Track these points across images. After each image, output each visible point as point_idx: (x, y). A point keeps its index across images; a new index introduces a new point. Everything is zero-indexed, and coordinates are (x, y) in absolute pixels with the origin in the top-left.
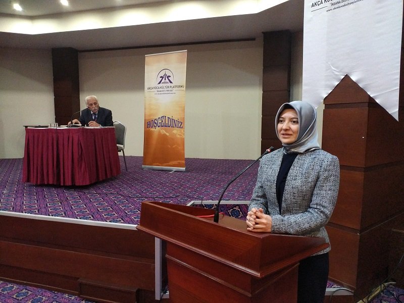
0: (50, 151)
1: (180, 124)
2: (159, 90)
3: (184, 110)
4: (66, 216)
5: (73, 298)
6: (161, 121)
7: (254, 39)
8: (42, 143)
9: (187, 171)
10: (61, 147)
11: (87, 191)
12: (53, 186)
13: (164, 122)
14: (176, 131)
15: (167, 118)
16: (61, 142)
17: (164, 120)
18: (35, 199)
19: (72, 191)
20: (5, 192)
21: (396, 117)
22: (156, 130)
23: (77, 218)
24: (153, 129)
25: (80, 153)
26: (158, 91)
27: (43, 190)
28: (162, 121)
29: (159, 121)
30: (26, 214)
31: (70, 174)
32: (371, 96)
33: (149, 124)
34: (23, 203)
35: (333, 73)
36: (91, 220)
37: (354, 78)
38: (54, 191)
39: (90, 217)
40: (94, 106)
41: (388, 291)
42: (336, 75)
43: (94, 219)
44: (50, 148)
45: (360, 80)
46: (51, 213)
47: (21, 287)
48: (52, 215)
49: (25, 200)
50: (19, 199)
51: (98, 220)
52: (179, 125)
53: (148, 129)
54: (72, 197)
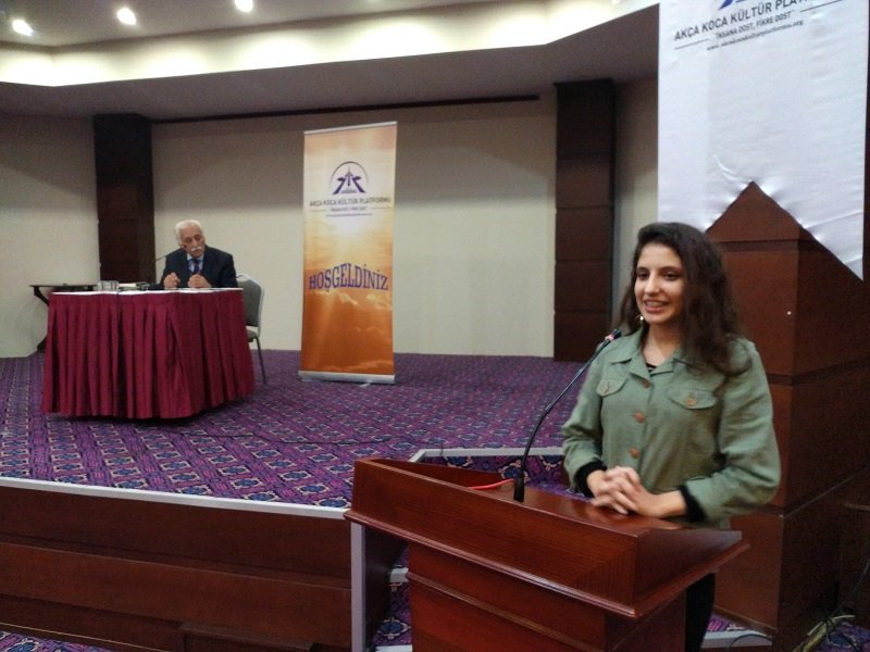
0: (104, 345)
1: (383, 281)
2: (335, 207)
3: (390, 251)
4: (150, 487)
6: (340, 275)
7: (534, 97)
8: (87, 327)
9: (398, 383)
10: (127, 334)
11: (186, 431)
12: (110, 419)
13: (346, 276)
14: (372, 296)
15: (353, 268)
16: (127, 323)
17: (346, 273)
18: (76, 451)
19: (154, 431)
20: (5, 434)
21: (858, 271)
22: (329, 295)
23: (176, 492)
24: (322, 292)
25: (170, 348)
26: (333, 210)
27: (89, 429)
28: (343, 275)
29: (336, 275)
30: (63, 484)
31: (148, 392)
32: (805, 226)
33: (314, 281)
34: (50, 459)
35: (723, 177)
36: (207, 495)
37: (768, 189)
38: (115, 431)
39: (205, 490)
40: (195, 243)
41: (841, 635)
42: (731, 182)
43: (215, 493)
44: (104, 338)
45: (780, 194)
46: (116, 479)
47: (52, 644)
48: (121, 486)
49: (54, 453)
50: (40, 451)
51: (224, 496)
52: (381, 282)
53: (311, 292)
54: (157, 443)
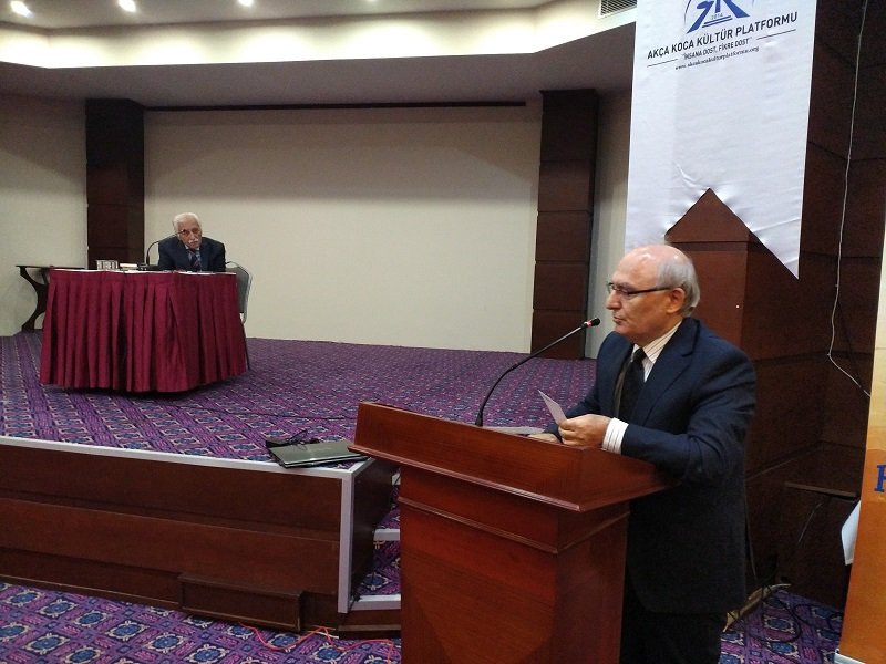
0: (104, 317)
4: (154, 448)
5: (165, 614)
7: (522, 104)
11: (182, 405)
12: (109, 392)
16: (128, 301)
18: (78, 417)
19: (150, 403)
21: (795, 271)
23: (179, 453)
25: (170, 324)
27: (87, 400)
31: (146, 368)
32: (752, 231)
34: (54, 424)
35: (685, 184)
36: (209, 455)
37: (723, 196)
38: (114, 404)
39: (206, 451)
40: (192, 235)
41: (777, 599)
42: (691, 188)
43: (215, 454)
45: (734, 201)
46: (120, 441)
47: (53, 594)
48: (126, 447)
49: (56, 419)
50: (43, 416)
51: (225, 457)
54: (155, 413)
